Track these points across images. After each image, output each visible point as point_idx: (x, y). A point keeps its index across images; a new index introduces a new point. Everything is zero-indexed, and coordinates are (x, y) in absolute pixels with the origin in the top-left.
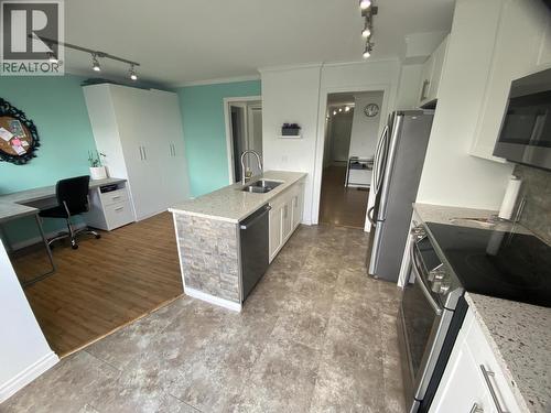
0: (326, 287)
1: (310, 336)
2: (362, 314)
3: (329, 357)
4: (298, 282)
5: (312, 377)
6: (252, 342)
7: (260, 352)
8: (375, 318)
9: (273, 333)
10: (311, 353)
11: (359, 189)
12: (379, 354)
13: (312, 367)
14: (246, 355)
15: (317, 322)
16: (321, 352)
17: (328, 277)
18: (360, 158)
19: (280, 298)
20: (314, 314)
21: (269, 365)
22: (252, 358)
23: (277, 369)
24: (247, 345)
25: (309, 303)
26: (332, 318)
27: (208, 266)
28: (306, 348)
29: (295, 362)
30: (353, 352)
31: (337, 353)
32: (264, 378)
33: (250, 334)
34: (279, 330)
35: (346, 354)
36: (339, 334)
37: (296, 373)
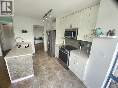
0: (46, 62)
1: (50, 70)
2: (54, 63)
3: (55, 70)
4: (41, 64)
5: (55, 74)
6: (42, 78)
7: (45, 78)
8: (56, 62)
9: (44, 74)
10: (52, 72)
11: (37, 44)
12: (59, 66)
13: (54, 73)
14: (43, 80)
15: (49, 67)
16: (53, 71)
17: (45, 61)
18: (36, 38)
19: (40, 68)
20: (48, 67)
21: (48, 78)
22: (44, 80)
23: (50, 78)
24: (41, 79)
25: (46, 66)
26: (51, 65)
27: (22, 70)
28: (51, 72)
29: (51, 75)
30: (57, 68)
31: (55, 69)
32: (49, 80)
33: (40, 77)
34: (45, 73)
35: (56, 69)
36: (54, 67)
37: (53, 76)
